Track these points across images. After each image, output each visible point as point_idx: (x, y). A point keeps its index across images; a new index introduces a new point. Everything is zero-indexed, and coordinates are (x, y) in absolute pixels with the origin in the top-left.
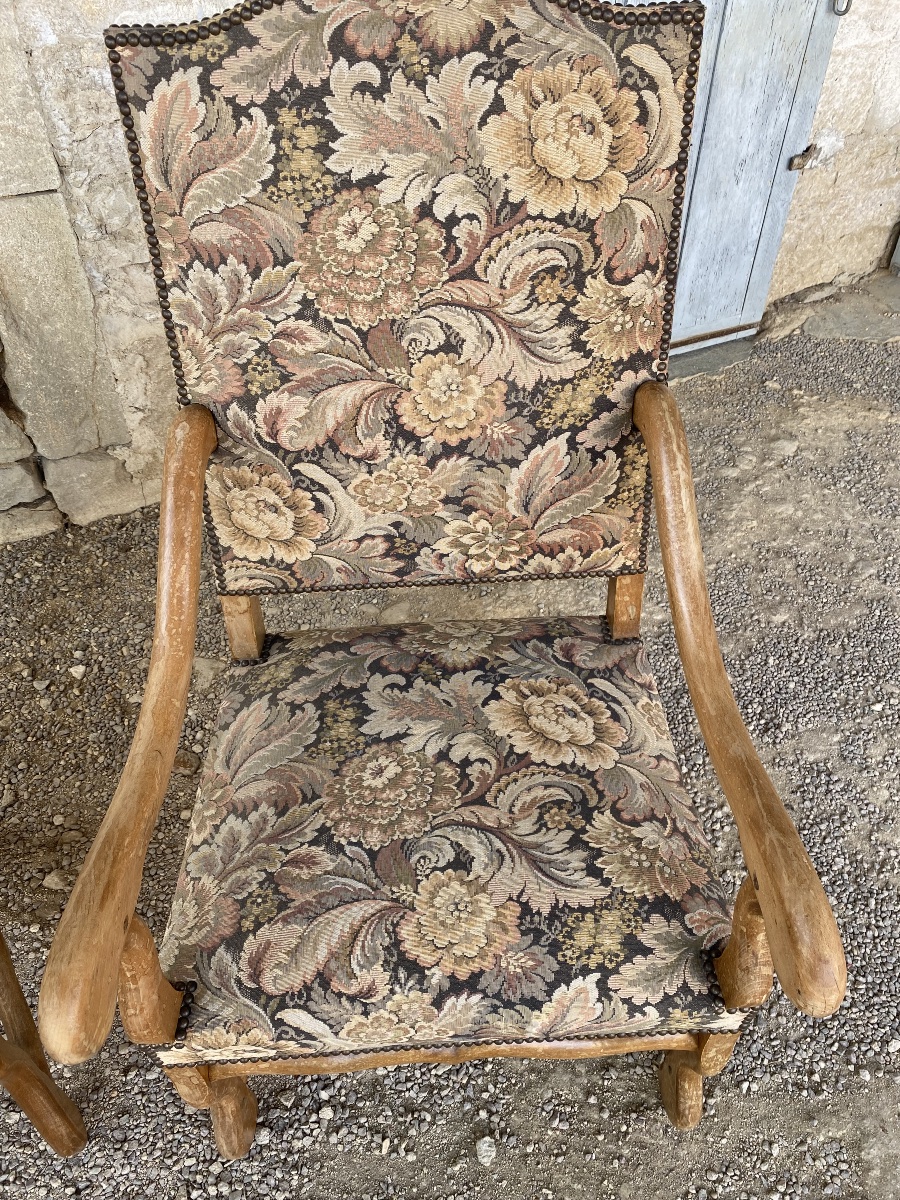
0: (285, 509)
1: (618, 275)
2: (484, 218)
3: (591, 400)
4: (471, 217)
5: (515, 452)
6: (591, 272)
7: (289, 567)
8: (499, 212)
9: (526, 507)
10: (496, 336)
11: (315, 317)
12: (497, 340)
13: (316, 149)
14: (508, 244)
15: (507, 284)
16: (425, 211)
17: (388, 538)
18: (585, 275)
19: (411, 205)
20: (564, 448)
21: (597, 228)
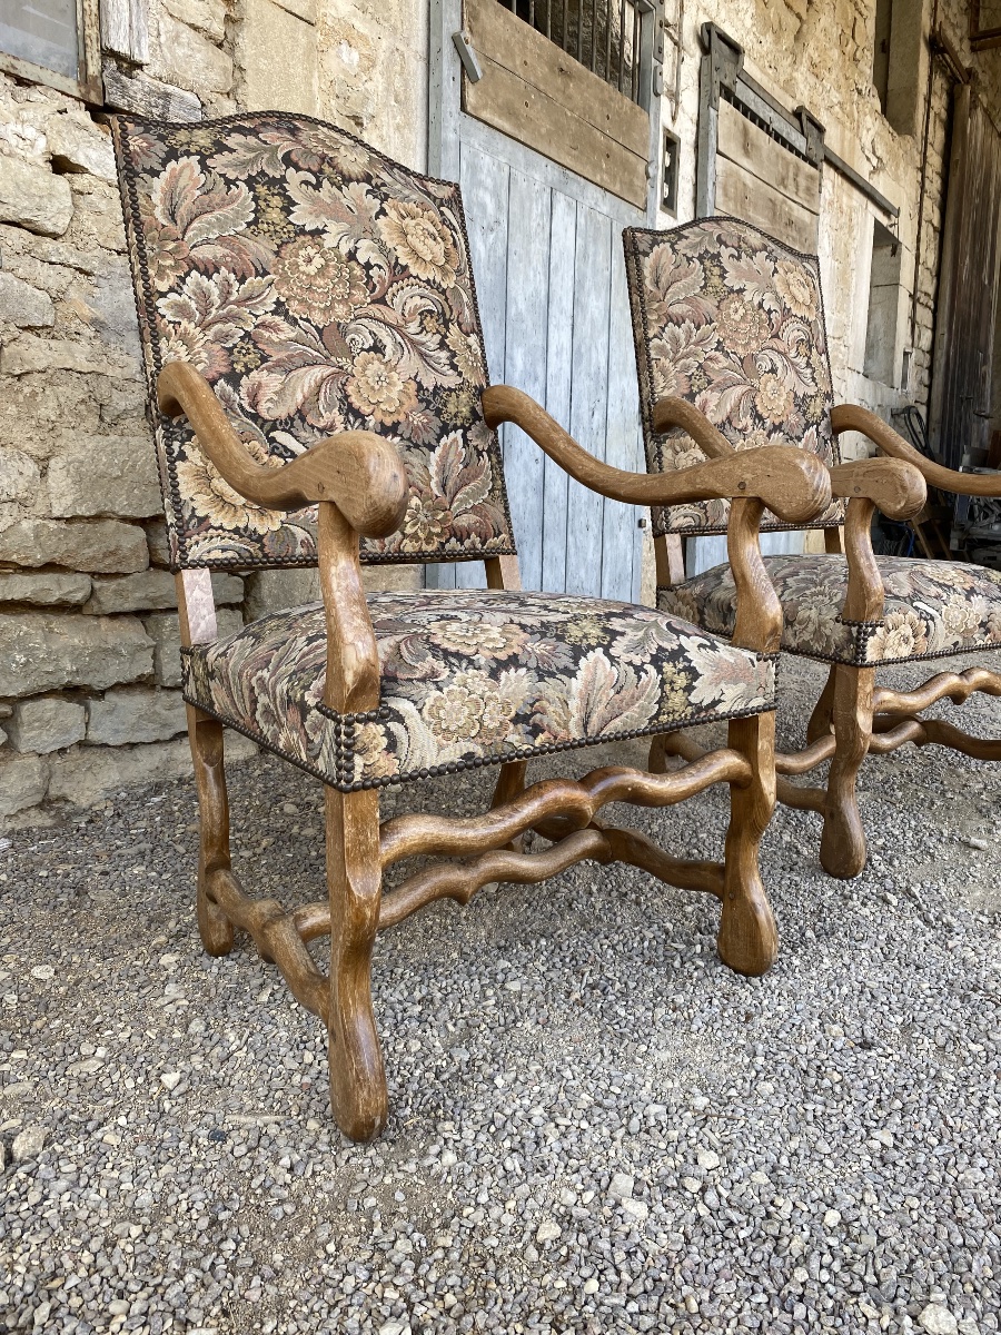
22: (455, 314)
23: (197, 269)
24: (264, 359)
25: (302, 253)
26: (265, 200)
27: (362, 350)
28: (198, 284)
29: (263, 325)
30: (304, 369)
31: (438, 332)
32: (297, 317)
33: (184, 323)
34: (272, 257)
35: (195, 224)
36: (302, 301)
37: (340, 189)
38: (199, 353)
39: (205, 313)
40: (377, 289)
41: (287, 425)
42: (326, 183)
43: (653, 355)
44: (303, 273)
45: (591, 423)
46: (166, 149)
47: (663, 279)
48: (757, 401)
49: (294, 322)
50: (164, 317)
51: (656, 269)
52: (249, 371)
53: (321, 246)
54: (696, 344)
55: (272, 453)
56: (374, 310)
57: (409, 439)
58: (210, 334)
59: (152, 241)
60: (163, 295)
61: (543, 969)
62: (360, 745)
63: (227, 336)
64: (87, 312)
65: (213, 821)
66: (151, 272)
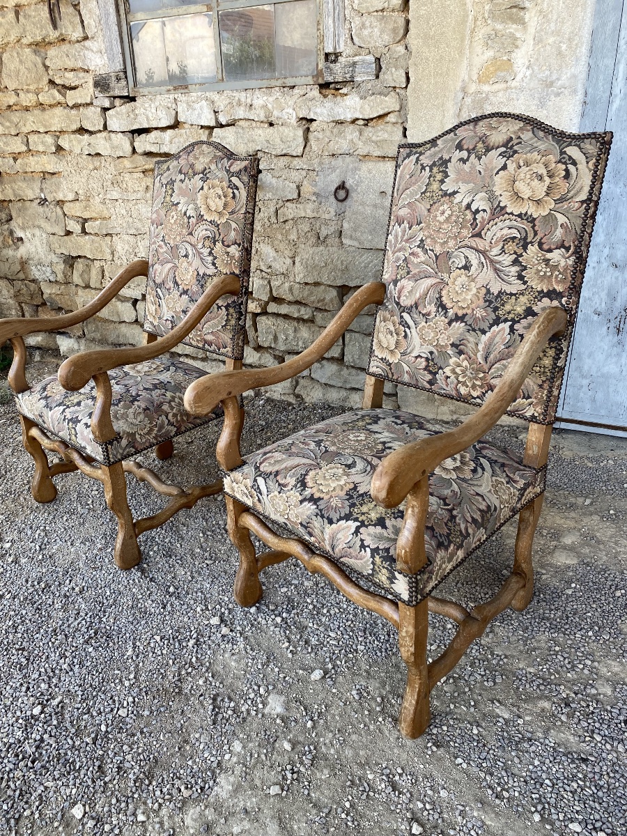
0: (394, 334)
1: (545, 247)
2: (489, 211)
3: (524, 308)
4: (484, 211)
5: (485, 326)
6: (531, 242)
7: (390, 365)
8: (495, 209)
9: (486, 358)
10: (485, 264)
11: (423, 248)
12: (485, 267)
13: (440, 181)
14: (496, 224)
15: (493, 242)
16: (468, 207)
17: (427, 359)
18: (528, 244)
19: (464, 204)
20: (508, 330)
21: (536, 222)
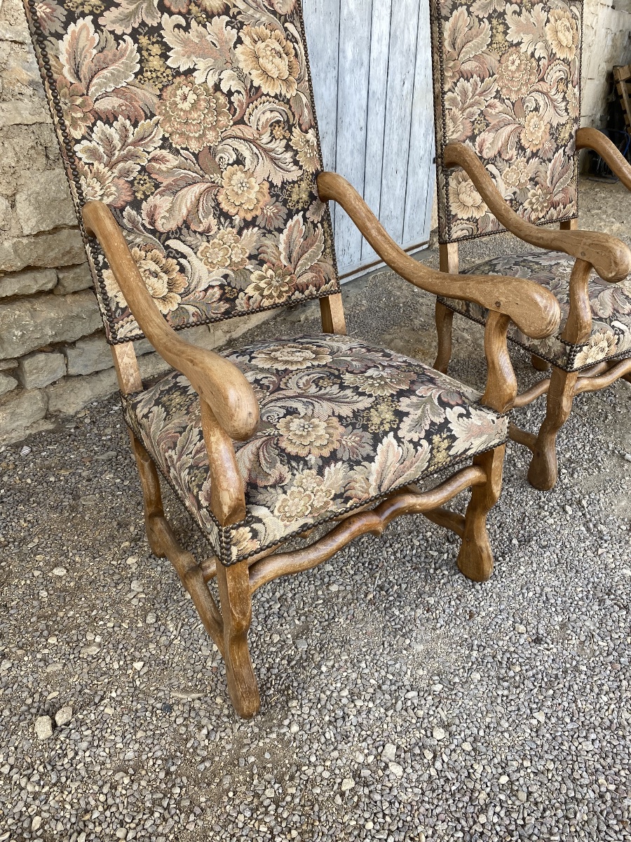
22: (297, 118)
23: (101, 119)
24: (157, 186)
25: (179, 92)
26: (147, 50)
27: (228, 164)
28: (103, 132)
29: (154, 159)
30: (186, 189)
31: (284, 137)
32: (179, 147)
33: (96, 163)
34: (156, 100)
35: (95, 81)
36: (182, 134)
37: (205, 26)
38: (109, 187)
39: (110, 155)
40: (238, 112)
41: (177, 234)
42: (193, 23)
43: (447, 106)
44: (181, 110)
45: (402, 91)
46: (66, 13)
47: (459, 41)
48: (522, 136)
49: (177, 152)
50: (80, 159)
51: (454, 31)
52: (146, 197)
53: (193, 83)
54: (481, 94)
55: (168, 256)
56: (236, 130)
57: (264, 228)
58: (116, 171)
59: (65, 96)
60: (78, 142)
61: (352, 572)
62: (234, 541)
63: (128, 172)
64: (25, 77)
65: (150, 493)
66: (67, 123)
